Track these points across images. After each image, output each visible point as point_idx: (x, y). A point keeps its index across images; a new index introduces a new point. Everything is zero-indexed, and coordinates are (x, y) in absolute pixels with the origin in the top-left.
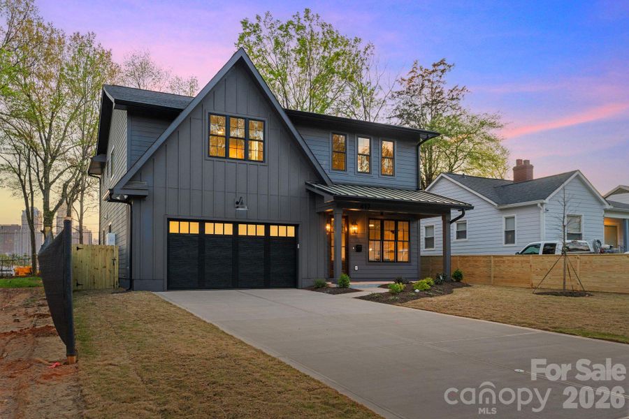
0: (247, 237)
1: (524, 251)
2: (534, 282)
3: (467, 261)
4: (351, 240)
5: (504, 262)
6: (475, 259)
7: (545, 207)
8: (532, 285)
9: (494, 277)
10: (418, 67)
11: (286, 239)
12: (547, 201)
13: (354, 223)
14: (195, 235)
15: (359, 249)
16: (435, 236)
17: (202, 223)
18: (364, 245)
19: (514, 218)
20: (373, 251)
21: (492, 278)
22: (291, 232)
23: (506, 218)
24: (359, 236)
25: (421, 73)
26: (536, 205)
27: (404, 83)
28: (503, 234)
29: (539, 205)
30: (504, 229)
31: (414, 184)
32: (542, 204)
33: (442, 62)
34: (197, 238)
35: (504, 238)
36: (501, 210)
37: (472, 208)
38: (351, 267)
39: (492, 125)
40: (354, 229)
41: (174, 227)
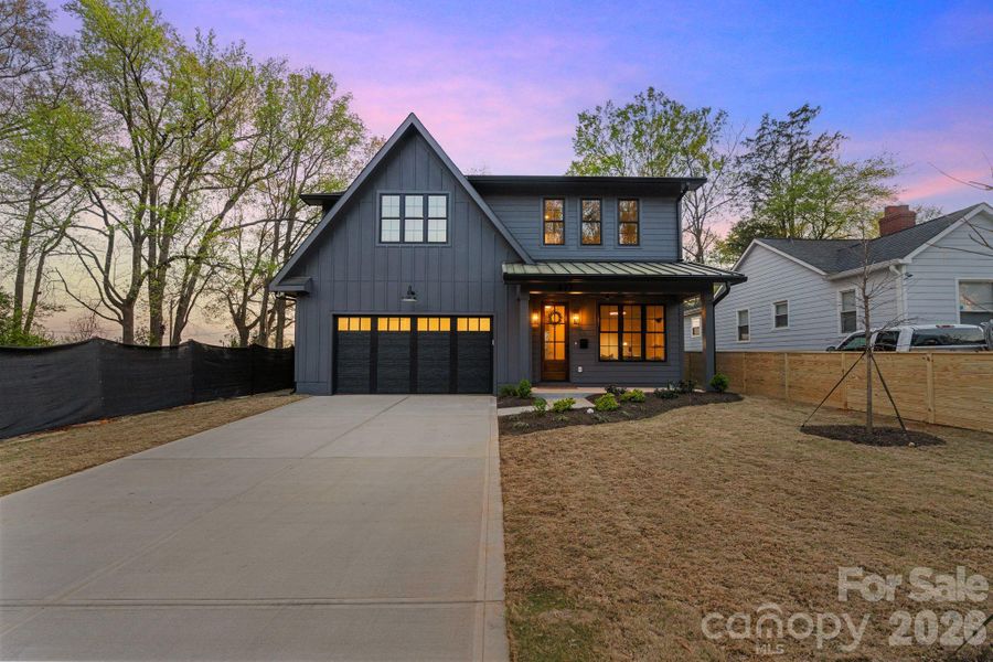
0: (428, 332)
1: (845, 344)
2: (849, 399)
3: (755, 360)
4: (572, 333)
5: (802, 362)
6: (764, 356)
7: (904, 270)
8: (846, 405)
9: (790, 387)
10: (770, 122)
11: (478, 333)
12: (908, 259)
13: (576, 311)
14: (366, 332)
15: (584, 344)
16: (749, 324)
17: (374, 318)
18: (590, 339)
19: (854, 291)
20: (608, 347)
21: (787, 389)
22: (485, 325)
23: (844, 294)
24: (584, 328)
25: (775, 128)
26: (887, 269)
27: (752, 144)
28: (839, 317)
29: (892, 268)
30: (839, 310)
31: (674, 254)
32: (898, 267)
33: (805, 110)
34: (369, 336)
35: (839, 324)
36: (834, 281)
37: (745, 279)
38: (572, 368)
39: (882, 173)
40: (575, 318)
41: (343, 324)
